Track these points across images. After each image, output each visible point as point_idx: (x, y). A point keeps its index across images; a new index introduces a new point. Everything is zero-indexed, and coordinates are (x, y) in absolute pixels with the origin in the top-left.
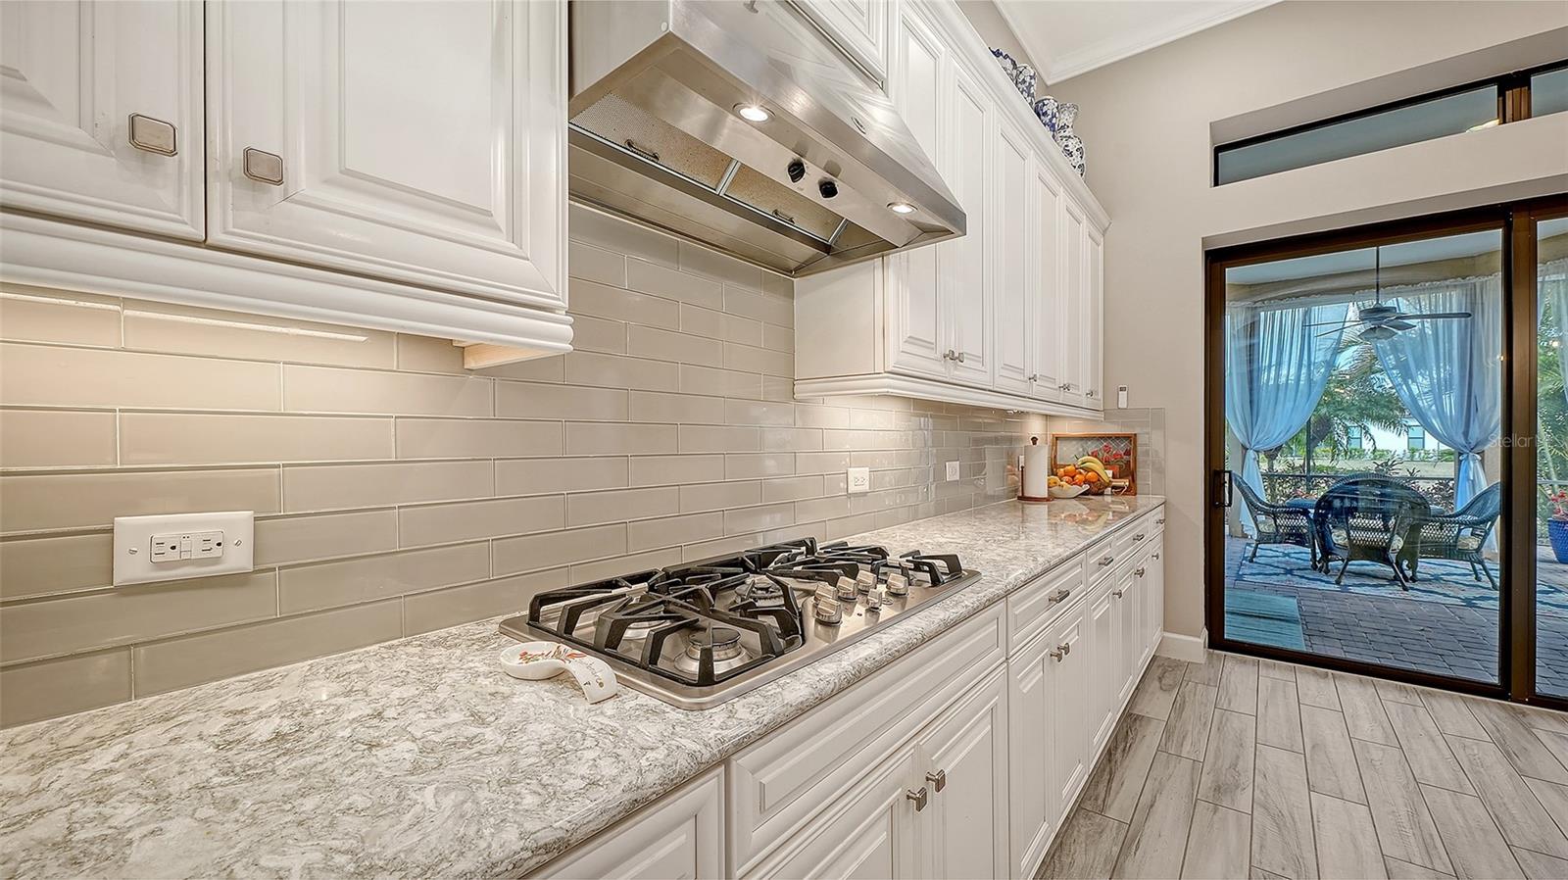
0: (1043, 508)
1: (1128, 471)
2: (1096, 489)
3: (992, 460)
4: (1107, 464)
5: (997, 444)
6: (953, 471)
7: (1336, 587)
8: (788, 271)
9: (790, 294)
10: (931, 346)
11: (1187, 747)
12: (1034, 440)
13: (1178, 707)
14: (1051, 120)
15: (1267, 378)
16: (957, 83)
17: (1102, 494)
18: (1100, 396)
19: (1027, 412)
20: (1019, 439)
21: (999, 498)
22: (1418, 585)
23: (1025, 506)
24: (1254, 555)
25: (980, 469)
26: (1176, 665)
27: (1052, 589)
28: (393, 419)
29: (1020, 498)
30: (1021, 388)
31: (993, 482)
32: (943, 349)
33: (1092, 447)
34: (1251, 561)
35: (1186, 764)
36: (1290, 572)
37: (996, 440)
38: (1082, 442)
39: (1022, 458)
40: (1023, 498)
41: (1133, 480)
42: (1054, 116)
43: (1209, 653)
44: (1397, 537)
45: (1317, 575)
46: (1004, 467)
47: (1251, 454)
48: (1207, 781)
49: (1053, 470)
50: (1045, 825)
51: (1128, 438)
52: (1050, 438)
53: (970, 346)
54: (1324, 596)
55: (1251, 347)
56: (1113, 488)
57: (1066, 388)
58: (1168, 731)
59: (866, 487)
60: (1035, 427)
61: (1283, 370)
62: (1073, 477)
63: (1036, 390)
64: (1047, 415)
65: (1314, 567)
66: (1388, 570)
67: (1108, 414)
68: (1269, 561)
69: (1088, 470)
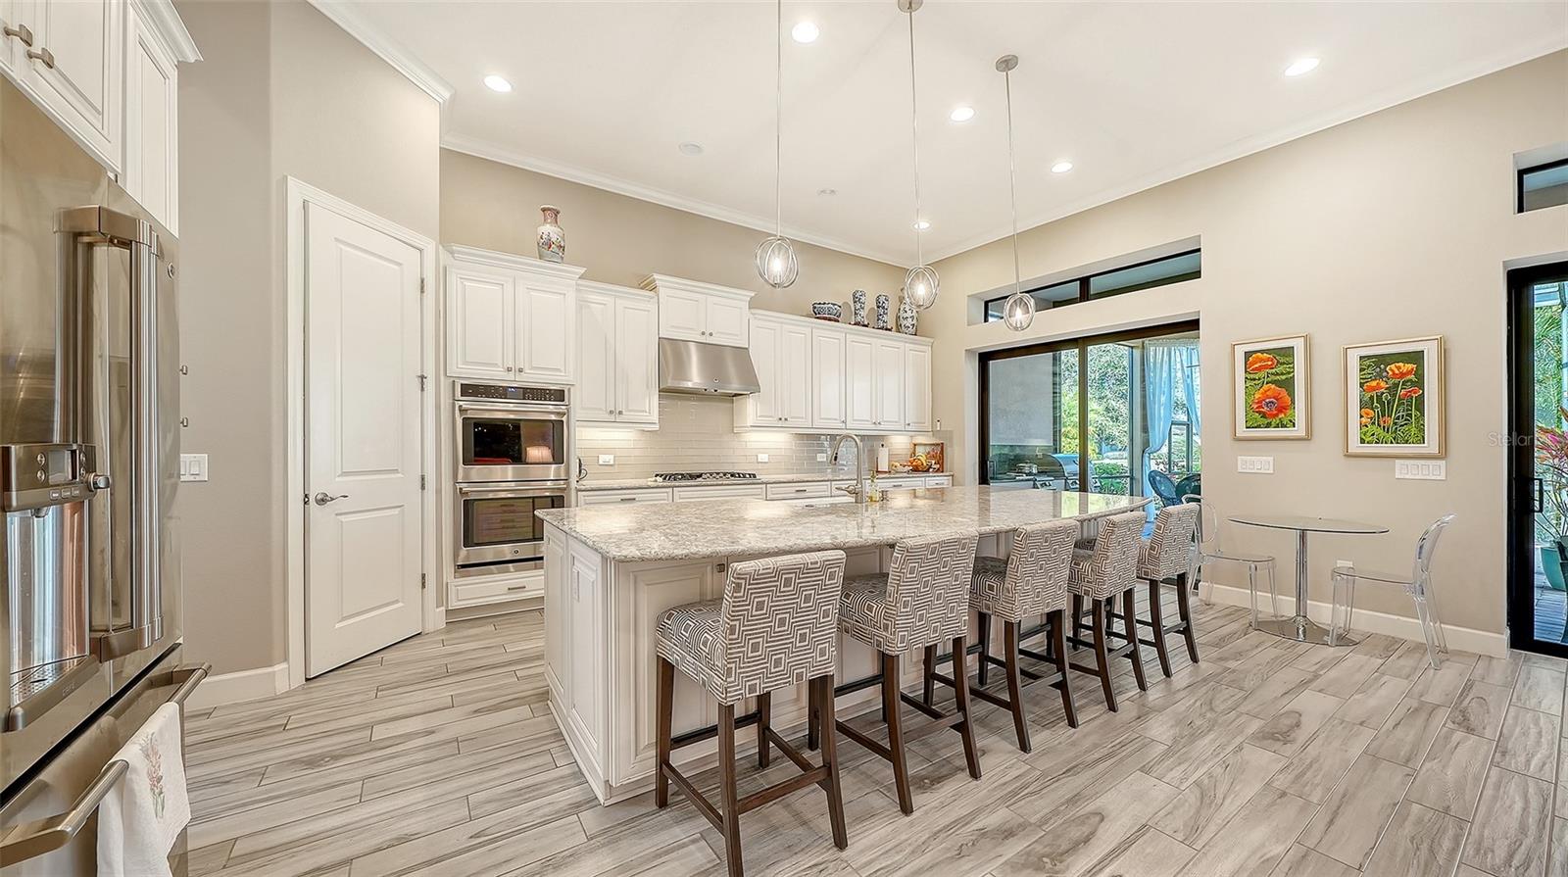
1: (940, 461)
4: (932, 457)
6: (821, 457)
9: (732, 402)
10: (773, 417)
12: (883, 446)
18: (928, 425)
32: (778, 417)
33: (929, 449)
38: (925, 447)
40: (878, 472)
41: (942, 465)
51: (940, 445)
56: (934, 468)
59: (767, 461)
67: (934, 433)
69: (919, 460)
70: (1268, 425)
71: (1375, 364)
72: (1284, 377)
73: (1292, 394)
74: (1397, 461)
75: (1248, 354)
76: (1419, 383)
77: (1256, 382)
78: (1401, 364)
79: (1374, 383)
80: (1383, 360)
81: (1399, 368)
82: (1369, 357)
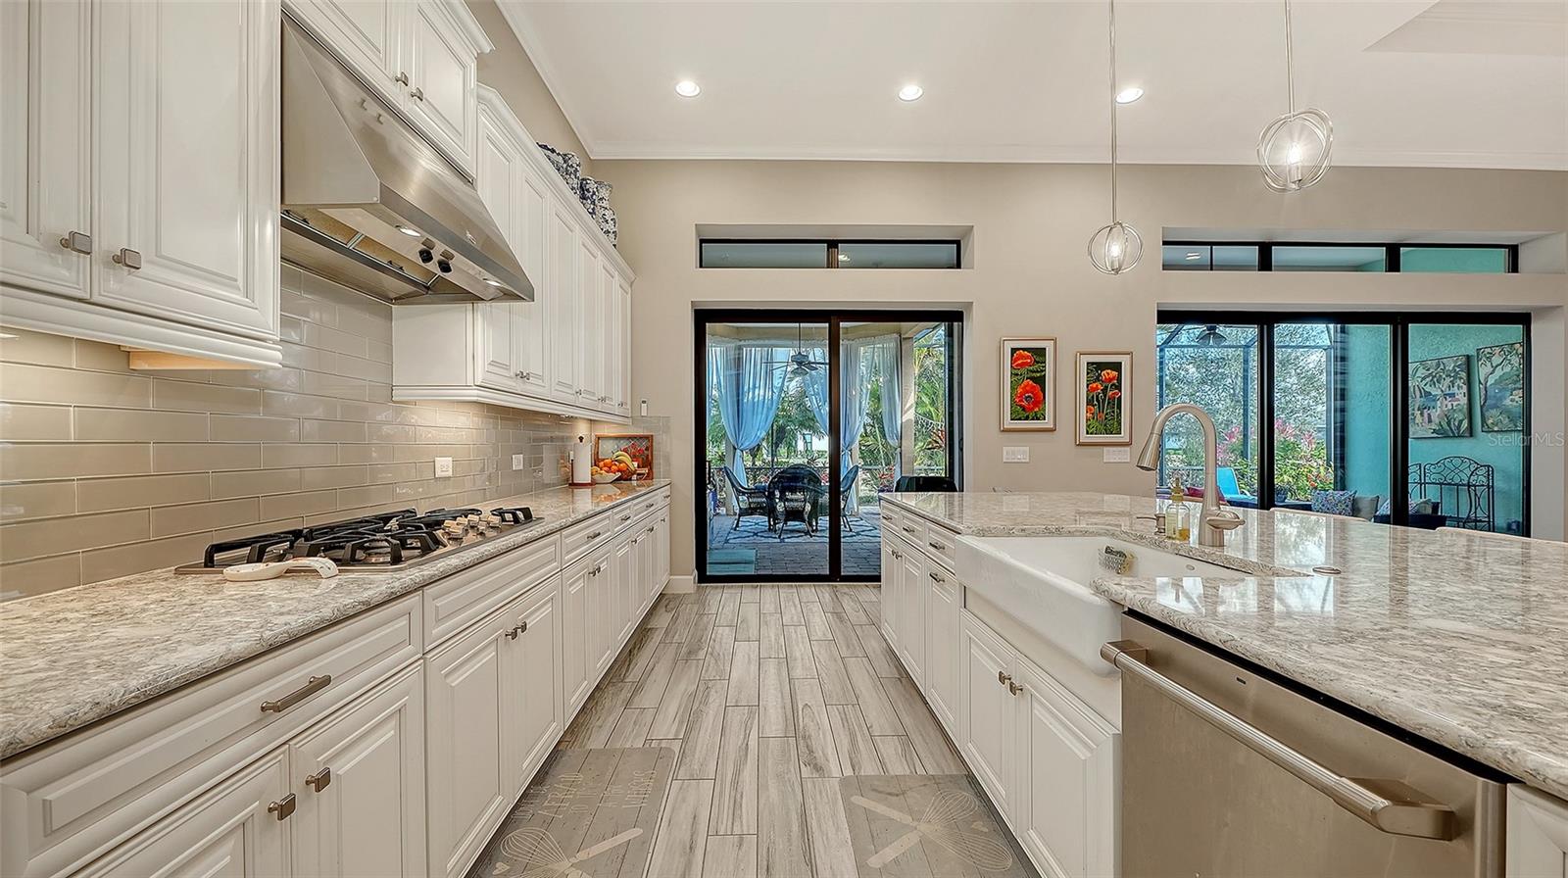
0: (588, 491)
1: (647, 463)
2: (625, 476)
3: (548, 454)
4: (634, 458)
5: (552, 441)
6: (518, 462)
7: (779, 540)
8: (390, 300)
9: (389, 317)
10: (507, 367)
11: (676, 637)
12: (581, 439)
13: (674, 619)
14: (592, 196)
15: (748, 398)
16: (524, 179)
17: (630, 480)
18: (629, 407)
19: (576, 418)
20: (569, 438)
21: (554, 485)
22: (818, 534)
23: (575, 490)
24: (737, 526)
25: (539, 461)
26: (676, 596)
27: (591, 531)
28: (72, 409)
29: (570, 484)
30: (570, 399)
31: (549, 473)
32: (514, 370)
33: (624, 444)
34: (735, 530)
35: (675, 646)
36: (756, 534)
37: (552, 439)
38: (617, 442)
39: (572, 453)
40: (573, 485)
41: (651, 469)
42: (594, 193)
43: (698, 587)
44: (808, 504)
45: (770, 534)
46: (558, 461)
47: (738, 452)
48: (684, 650)
49: (596, 461)
50: (586, 682)
51: (647, 438)
52: (593, 438)
53: (534, 368)
54: (771, 546)
55: (738, 374)
56: (639, 474)
57: (603, 400)
58: (667, 633)
59: (450, 474)
60: (582, 429)
61: (757, 393)
62: (610, 468)
63: (580, 400)
64: (591, 420)
65: (769, 529)
66: (803, 526)
67: (635, 420)
68: (746, 528)
69: (620, 462)
70: (1027, 418)
71: (1096, 368)
72: (1038, 375)
73: (1043, 391)
74: (1106, 449)
75: (1014, 350)
76: (1119, 388)
77: (1019, 377)
78: (1109, 371)
79: (1094, 385)
80: (1101, 366)
81: (1108, 374)
82: (1093, 363)
